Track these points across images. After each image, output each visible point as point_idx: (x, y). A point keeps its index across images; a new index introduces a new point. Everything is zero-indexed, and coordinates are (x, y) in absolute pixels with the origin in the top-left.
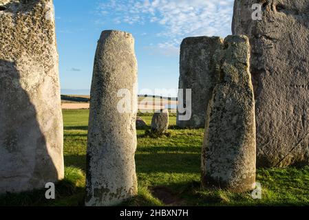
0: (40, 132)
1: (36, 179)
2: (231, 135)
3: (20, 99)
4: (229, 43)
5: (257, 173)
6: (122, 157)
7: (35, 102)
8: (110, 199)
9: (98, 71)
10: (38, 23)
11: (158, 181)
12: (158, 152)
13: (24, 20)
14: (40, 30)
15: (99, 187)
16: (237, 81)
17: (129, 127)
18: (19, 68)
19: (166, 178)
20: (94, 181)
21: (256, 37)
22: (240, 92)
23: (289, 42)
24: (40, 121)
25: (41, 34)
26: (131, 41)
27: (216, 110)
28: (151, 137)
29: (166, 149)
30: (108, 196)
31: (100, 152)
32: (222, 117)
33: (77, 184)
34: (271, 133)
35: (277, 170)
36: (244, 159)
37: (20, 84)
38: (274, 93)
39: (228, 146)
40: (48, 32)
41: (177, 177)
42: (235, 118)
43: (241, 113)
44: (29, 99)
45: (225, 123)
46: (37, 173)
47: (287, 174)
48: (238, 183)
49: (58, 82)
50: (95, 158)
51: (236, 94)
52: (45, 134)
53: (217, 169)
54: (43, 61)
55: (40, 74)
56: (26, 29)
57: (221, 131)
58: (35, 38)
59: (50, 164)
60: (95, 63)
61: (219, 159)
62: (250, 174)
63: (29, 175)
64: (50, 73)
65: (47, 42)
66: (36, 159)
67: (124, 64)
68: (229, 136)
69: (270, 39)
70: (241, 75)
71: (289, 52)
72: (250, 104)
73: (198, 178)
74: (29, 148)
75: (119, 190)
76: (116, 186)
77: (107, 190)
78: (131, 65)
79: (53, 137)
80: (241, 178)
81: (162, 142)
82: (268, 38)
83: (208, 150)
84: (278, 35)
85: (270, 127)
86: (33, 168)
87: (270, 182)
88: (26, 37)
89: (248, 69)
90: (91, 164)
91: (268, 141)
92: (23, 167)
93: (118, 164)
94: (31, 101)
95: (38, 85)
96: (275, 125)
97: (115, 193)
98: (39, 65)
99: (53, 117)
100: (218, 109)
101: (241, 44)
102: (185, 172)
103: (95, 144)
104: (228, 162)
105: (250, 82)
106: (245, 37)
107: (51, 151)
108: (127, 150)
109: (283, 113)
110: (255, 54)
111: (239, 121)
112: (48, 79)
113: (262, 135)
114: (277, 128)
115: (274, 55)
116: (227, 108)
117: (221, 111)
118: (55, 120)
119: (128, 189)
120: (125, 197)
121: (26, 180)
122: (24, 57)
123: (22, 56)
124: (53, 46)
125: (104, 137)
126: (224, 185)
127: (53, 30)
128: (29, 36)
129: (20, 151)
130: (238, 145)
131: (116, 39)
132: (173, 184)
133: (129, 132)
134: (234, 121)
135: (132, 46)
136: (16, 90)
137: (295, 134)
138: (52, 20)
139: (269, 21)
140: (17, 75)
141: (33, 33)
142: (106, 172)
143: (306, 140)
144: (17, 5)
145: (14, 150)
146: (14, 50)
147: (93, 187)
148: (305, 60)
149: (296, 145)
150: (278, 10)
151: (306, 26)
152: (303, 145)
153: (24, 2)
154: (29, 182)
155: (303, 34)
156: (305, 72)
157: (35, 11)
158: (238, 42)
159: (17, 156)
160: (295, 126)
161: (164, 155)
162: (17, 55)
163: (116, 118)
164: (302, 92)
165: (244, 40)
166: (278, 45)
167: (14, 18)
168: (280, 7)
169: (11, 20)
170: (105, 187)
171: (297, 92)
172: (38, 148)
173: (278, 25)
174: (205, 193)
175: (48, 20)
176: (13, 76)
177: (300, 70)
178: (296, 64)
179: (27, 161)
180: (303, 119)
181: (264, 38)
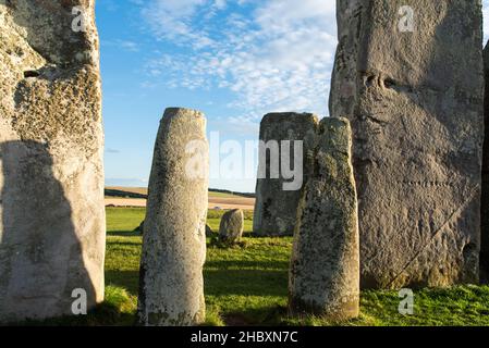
0: (74, 236)
3: (52, 192)
4: (325, 127)
5: (361, 297)
6: (187, 272)
7: (70, 196)
9: (160, 160)
10: (80, 94)
11: (230, 306)
12: (230, 268)
13: (63, 89)
14: (83, 104)
15: (156, 311)
16: (335, 175)
17: (196, 232)
18: (52, 152)
19: (241, 301)
20: (148, 302)
21: (359, 120)
22: (339, 189)
23: (401, 126)
24: (76, 222)
25: (83, 108)
26: (203, 122)
27: (308, 212)
28: (220, 247)
29: (240, 263)
30: (167, 323)
31: (159, 264)
32: (316, 221)
33: (122, 309)
34: (380, 243)
35: (388, 293)
36: (344, 277)
37: (52, 173)
38: (383, 191)
39: (323, 258)
40: (93, 105)
41: (256, 301)
42: (333, 223)
43: (340, 216)
44: (63, 193)
45: (320, 228)
48: (336, 308)
49: (102, 170)
50: (151, 272)
51: (334, 192)
52: (82, 240)
53: (309, 288)
54: (84, 143)
55: (81, 160)
56: (64, 102)
57: (315, 238)
58: (76, 113)
60: (155, 149)
61: (313, 276)
62: (351, 296)
63: (57, 295)
64: (92, 159)
65: (91, 119)
66: (68, 273)
68: (325, 245)
69: (378, 121)
70: (340, 168)
71: (401, 139)
72: (352, 204)
73: (284, 302)
74: (59, 258)
75: (182, 316)
76: (177, 310)
77: (166, 315)
79: (92, 244)
80: (341, 301)
81: (234, 254)
82: (374, 120)
83: (298, 264)
84: (387, 118)
85: (378, 235)
86: (64, 285)
87: (377, 307)
88: (64, 111)
89: (349, 160)
90: (146, 280)
91: (375, 254)
92: (50, 284)
93: (180, 282)
94: (65, 195)
95: (76, 175)
96: (385, 232)
97: (177, 318)
98: (78, 148)
99: (94, 217)
100: (311, 211)
101: (340, 129)
102: (266, 294)
103: (152, 253)
104: (324, 280)
105: (352, 177)
106: (345, 119)
107: (89, 264)
108: (193, 262)
109: (394, 217)
110: (360, 141)
111: (338, 227)
112: (90, 167)
113: (367, 245)
114: (387, 237)
115: (382, 143)
116: (322, 209)
117: (315, 214)
118: (96, 221)
119: (192, 315)
120: (189, 325)
121: (53, 301)
122: (60, 138)
123: (58, 136)
124: (99, 124)
125: (164, 244)
126: (318, 311)
127: (100, 103)
128: (68, 110)
129: (48, 262)
130: (336, 257)
131: (184, 119)
132: (251, 310)
133: (197, 237)
134: (331, 227)
135: (204, 128)
136: (47, 180)
137: (410, 245)
138: (99, 91)
139: (376, 99)
140: (48, 161)
141: (73, 107)
142: (165, 291)
143: (425, 254)
144: (53, 70)
145: (40, 260)
146: (48, 128)
147: (147, 311)
148: (421, 150)
149: (412, 259)
150: (387, 86)
151: (422, 107)
152: (421, 261)
153: (63, 66)
154: (57, 305)
155: (418, 117)
156: (421, 165)
157: (77, 79)
158: (336, 126)
159: (42, 269)
160: (410, 234)
161: (237, 271)
162: (51, 135)
163: (181, 219)
164: (419, 190)
165: (345, 124)
166: (387, 129)
167: (49, 86)
168: (389, 83)
169: (46, 89)
170: (163, 311)
171: (412, 190)
172: (71, 258)
173: (387, 104)
174: (294, 321)
175: (94, 91)
176: (44, 161)
177: (415, 162)
178: (410, 154)
179: (56, 277)
180: (420, 225)
181: (369, 121)
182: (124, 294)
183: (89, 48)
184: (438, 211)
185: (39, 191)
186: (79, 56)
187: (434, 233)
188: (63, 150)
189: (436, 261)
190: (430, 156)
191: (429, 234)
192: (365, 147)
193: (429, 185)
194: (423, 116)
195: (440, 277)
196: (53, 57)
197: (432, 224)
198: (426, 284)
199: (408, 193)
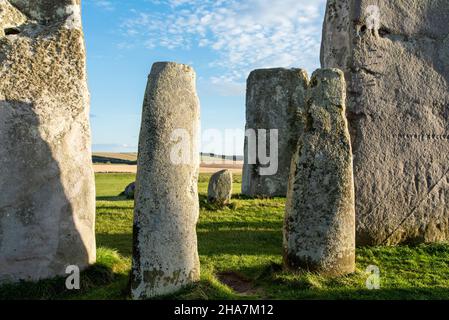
0: (65, 198)
1: (58, 262)
2: (322, 200)
3: (39, 153)
4: (318, 79)
5: (356, 253)
6: (180, 229)
7: (58, 156)
8: (165, 285)
9: (150, 116)
10: (64, 51)
11: (223, 265)
12: (220, 229)
13: (46, 47)
14: (66, 61)
15: (151, 269)
16: (329, 129)
17: (189, 189)
18: (38, 112)
19: (234, 261)
20: (143, 260)
21: (352, 71)
22: (333, 143)
23: (396, 77)
24: (65, 183)
25: (67, 65)
26: (192, 76)
27: (302, 167)
28: (209, 209)
29: (231, 224)
30: (162, 281)
31: (152, 222)
32: (310, 176)
33: (115, 270)
34: (375, 199)
35: (383, 250)
36: (339, 232)
37: (39, 133)
38: (378, 145)
39: (318, 214)
40: (77, 63)
41: (249, 260)
43: (334, 171)
44: (51, 154)
45: (314, 184)
46: (60, 254)
47: (397, 255)
48: (332, 263)
49: (89, 130)
50: (144, 231)
51: (328, 146)
52: (72, 201)
53: (304, 245)
54: (70, 102)
55: (67, 120)
56: (48, 60)
57: (309, 194)
58: (60, 71)
59: (78, 241)
60: (144, 105)
61: (308, 233)
62: (347, 252)
63: (50, 256)
64: (79, 118)
65: (76, 77)
66: (60, 235)
67: (183, 105)
68: (319, 201)
69: (372, 73)
70: (334, 121)
71: (397, 91)
72: (347, 159)
73: (278, 260)
74: (50, 221)
75: (177, 274)
76: (172, 268)
77: (161, 273)
78: (192, 108)
79: (82, 204)
80: (336, 257)
81: (224, 215)
82: (368, 71)
83: (292, 220)
84: (381, 69)
85: (373, 191)
86: (56, 247)
88: (48, 70)
89: (343, 113)
90: (141, 239)
91: (370, 210)
92: (42, 245)
93: (175, 238)
94: (53, 155)
95: (63, 135)
96: (380, 187)
97: (172, 276)
98: (64, 108)
99: (83, 178)
100: (305, 166)
101: (334, 80)
102: (260, 253)
103: (145, 211)
104: (319, 236)
105: (347, 130)
106: (339, 71)
107: (80, 225)
108: (186, 220)
109: (390, 172)
110: (353, 93)
111: (333, 182)
112: (77, 127)
113: (362, 202)
115: (376, 94)
116: (317, 164)
117: (308, 169)
118: (86, 182)
119: (187, 272)
120: (184, 283)
121: (45, 263)
122: (45, 97)
123: (43, 96)
124: (84, 82)
125: (157, 203)
126: (313, 267)
127: (84, 60)
128: (52, 68)
129: (39, 224)
130: (331, 213)
131: (173, 73)
132: (245, 268)
133: (189, 195)
134: (326, 182)
135: (193, 83)
136: (34, 141)
137: (406, 200)
138: (82, 47)
139: (370, 49)
140: (35, 121)
141: (57, 64)
142: (159, 249)
143: (422, 209)
144: (34, 26)
145: (31, 222)
146: (32, 88)
147: (142, 269)
148: (417, 102)
149: (408, 215)
150: (382, 35)
151: (418, 56)
152: (418, 216)
153: (44, 23)
154: (49, 266)
155: (414, 67)
156: (417, 117)
157: (60, 35)
158: (330, 78)
159: (34, 231)
160: (406, 190)
161: (228, 232)
162: (36, 94)
163: (173, 177)
164: (415, 144)
165: (338, 75)
166: (382, 81)
167: (31, 44)
168: (384, 32)
169: (28, 47)
170: (158, 269)
171: (408, 145)
172: (62, 220)
173: (382, 55)
174: (289, 278)
175: (78, 48)
176: (30, 122)
177: (411, 114)
178: (406, 106)
179: (48, 238)
180: (417, 180)
181: (363, 72)
182: (115, 255)
183: (70, 2)
184: (435, 165)
185: (26, 152)
186: (60, 11)
187: (430, 188)
188: (49, 110)
189: (433, 217)
190: (426, 108)
191: (426, 189)
192: (358, 100)
193: (426, 138)
194: (420, 65)
195: (437, 232)
196: (33, 13)
197: (429, 178)
198: (422, 240)
199: (404, 146)
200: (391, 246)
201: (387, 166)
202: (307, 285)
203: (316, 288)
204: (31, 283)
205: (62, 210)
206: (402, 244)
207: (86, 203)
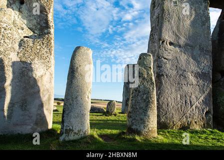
0: (41, 101)
1: (35, 127)
3: (32, 82)
4: (142, 57)
6: (82, 113)
7: (39, 84)
8: (74, 136)
9: (72, 66)
10: (45, 45)
11: (104, 132)
12: (108, 122)
13: (38, 43)
14: (46, 48)
15: (68, 128)
16: (146, 76)
17: (87, 97)
18: (33, 66)
19: (109, 131)
20: (65, 124)
21: (158, 58)
22: (148, 82)
23: (176, 61)
24: (41, 95)
25: (46, 50)
26: (90, 52)
30: (73, 134)
31: (70, 109)
32: (138, 95)
34: (168, 109)
35: (172, 131)
36: (150, 119)
37: (32, 75)
38: (169, 87)
39: (141, 111)
40: (50, 49)
41: (115, 132)
42: (145, 96)
43: (148, 93)
44: (37, 83)
45: (139, 98)
46: (36, 124)
47: (178, 133)
48: (147, 132)
49: (53, 75)
50: (67, 112)
51: (145, 83)
52: (43, 102)
53: (135, 123)
54: (46, 64)
55: (44, 70)
56: (38, 47)
57: (138, 103)
58: (43, 52)
59: (44, 119)
60: (71, 62)
61: (136, 118)
62: (153, 128)
63: (32, 124)
64: (49, 70)
65: (49, 55)
66: (37, 115)
67: (86, 63)
68: (142, 106)
69: (167, 59)
70: (148, 73)
71: (177, 66)
72: (153, 89)
74: (33, 110)
75: (79, 131)
76: (77, 129)
77: (73, 130)
78: (90, 64)
79: (47, 104)
80: (148, 129)
82: (165, 58)
83: (130, 113)
84: (170, 58)
85: (167, 106)
87: (167, 136)
88: (38, 51)
89: (152, 71)
90: (65, 115)
91: (166, 114)
92: (29, 120)
95: (42, 76)
96: (170, 105)
97: (77, 132)
98: (43, 66)
99: (48, 93)
100: (136, 91)
101: (148, 57)
103: (67, 104)
104: (141, 120)
105: (153, 77)
106: (150, 54)
107: (46, 112)
109: (174, 98)
111: (147, 98)
112: (48, 73)
114: (171, 107)
115: (168, 67)
116: (141, 90)
118: (49, 95)
119: (84, 131)
120: (82, 136)
121: (30, 127)
122: (36, 61)
123: (35, 60)
124: (52, 57)
125: (73, 101)
126: (139, 133)
127: (53, 48)
128: (40, 51)
129: (28, 111)
130: (146, 110)
131: (82, 50)
132: (112, 134)
133: (87, 99)
134: (144, 98)
136: (30, 77)
137: (181, 110)
138: (53, 44)
139: (165, 50)
140: (31, 70)
141: (42, 49)
142: (73, 120)
143: (188, 115)
144: (36, 36)
145: (25, 110)
146: (31, 57)
147: (65, 128)
148: (185, 71)
149: (182, 117)
151: (185, 54)
152: (186, 117)
153: (40, 35)
154: (31, 129)
155: (183, 58)
156: (185, 77)
157: (44, 39)
158: (146, 56)
159: (26, 113)
160: (181, 106)
161: (111, 123)
162: (33, 60)
163: (80, 91)
164: (184, 87)
165: (150, 56)
166: (170, 62)
167: (33, 41)
168: (171, 44)
169: (31, 42)
171: (182, 88)
172: (39, 109)
173: (170, 52)
174: (128, 137)
175: (51, 44)
176: (29, 70)
177: (183, 76)
178: (181, 72)
179: (32, 117)
180: (186, 102)
181: (163, 59)
183: (50, 28)
184: (193, 97)
185: (26, 82)
186: (46, 31)
187: (191, 106)
188: (37, 66)
189: (193, 118)
190: (189, 73)
191: (189, 106)
193: (189, 85)
194: (186, 57)
195: (195, 125)
196: (36, 31)
197: (191, 102)
198: (189, 128)
199: (180, 88)
200: (175, 129)
201: (173, 96)
202: (135, 140)
203: (139, 141)
204: (22, 135)
205: (39, 106)
206: (180, 129)
207: (49, 104)
